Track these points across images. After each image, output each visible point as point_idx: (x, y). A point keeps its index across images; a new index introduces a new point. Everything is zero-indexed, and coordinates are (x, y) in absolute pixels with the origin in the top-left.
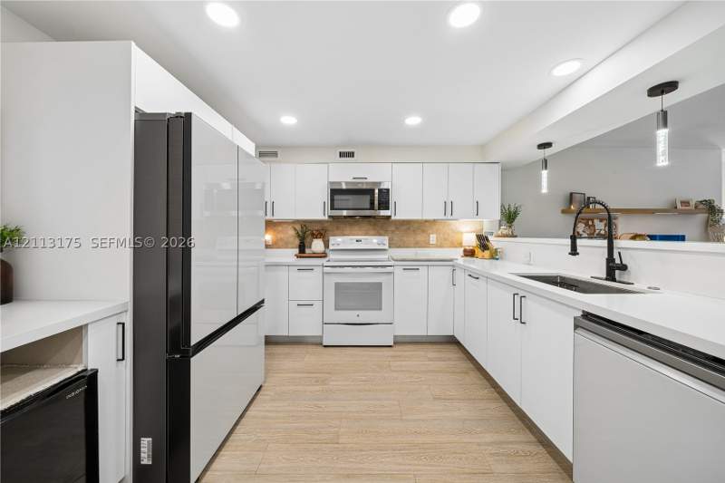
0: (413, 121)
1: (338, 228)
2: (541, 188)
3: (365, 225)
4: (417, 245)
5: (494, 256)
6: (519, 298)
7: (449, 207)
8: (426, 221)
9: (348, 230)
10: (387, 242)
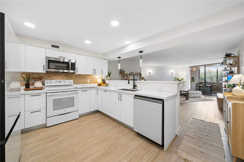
0: (88, 42)
1: (48, 77)
2: (118, 68)
3: (63, 76)
4: (83, 83)
5: (107, 85)
6: (120, 95)
7: (95, 71)
8: (86, 75)
9: (54, 77)
10: (73, 82)
